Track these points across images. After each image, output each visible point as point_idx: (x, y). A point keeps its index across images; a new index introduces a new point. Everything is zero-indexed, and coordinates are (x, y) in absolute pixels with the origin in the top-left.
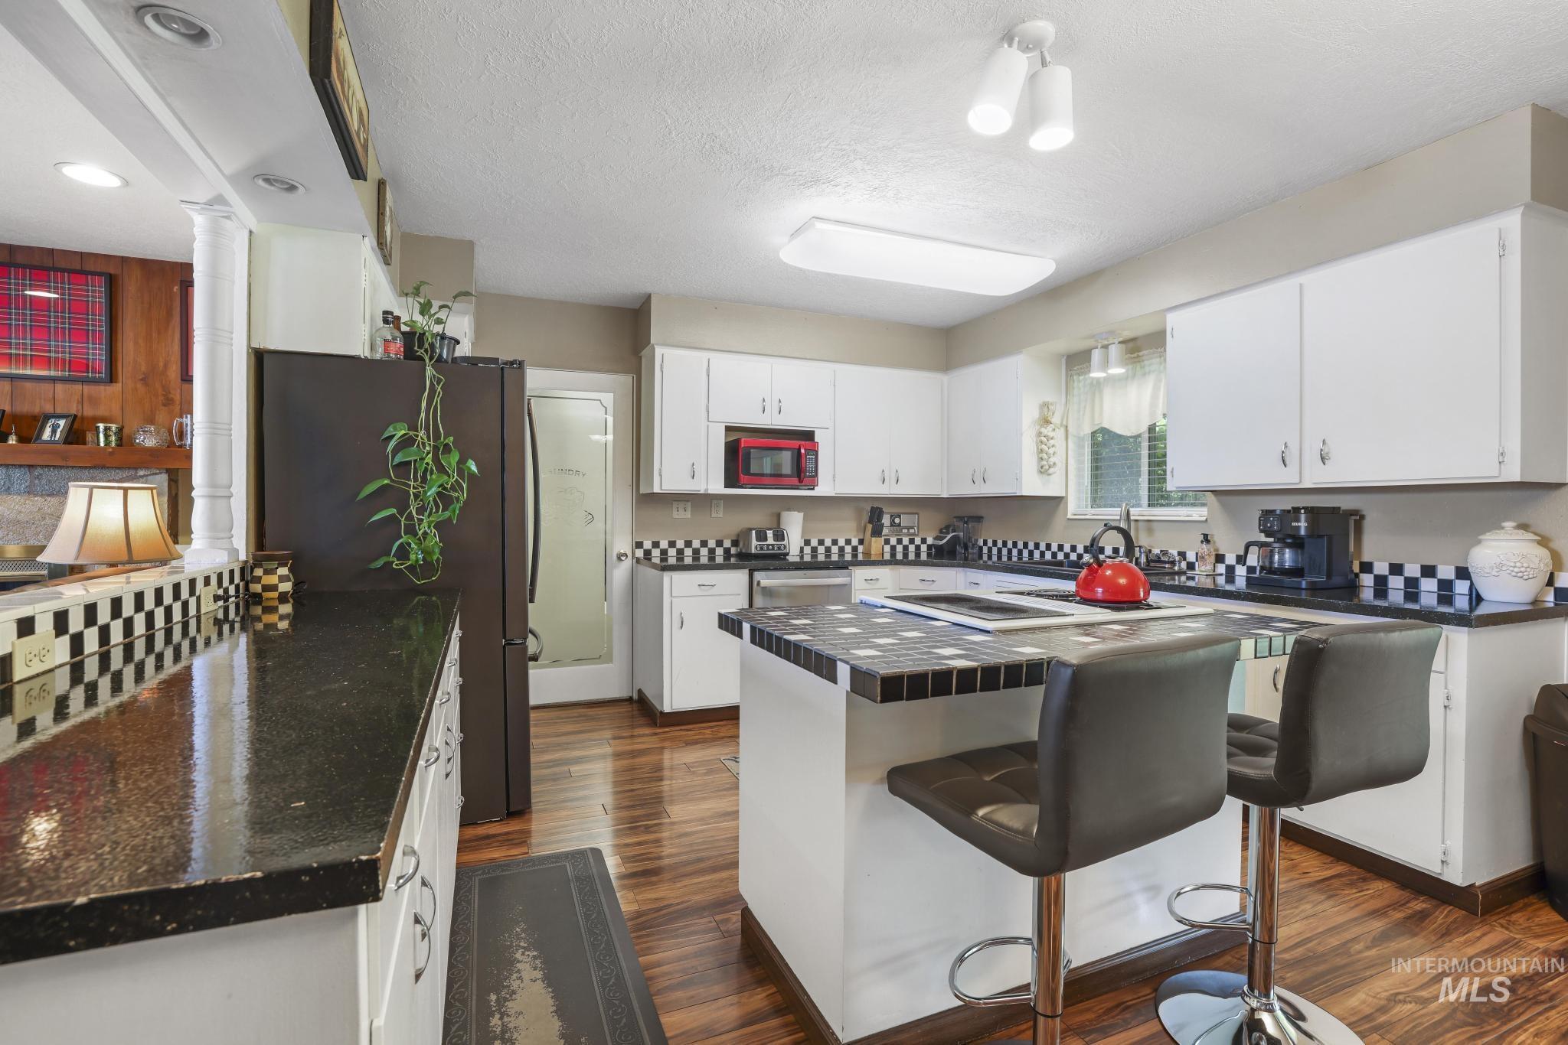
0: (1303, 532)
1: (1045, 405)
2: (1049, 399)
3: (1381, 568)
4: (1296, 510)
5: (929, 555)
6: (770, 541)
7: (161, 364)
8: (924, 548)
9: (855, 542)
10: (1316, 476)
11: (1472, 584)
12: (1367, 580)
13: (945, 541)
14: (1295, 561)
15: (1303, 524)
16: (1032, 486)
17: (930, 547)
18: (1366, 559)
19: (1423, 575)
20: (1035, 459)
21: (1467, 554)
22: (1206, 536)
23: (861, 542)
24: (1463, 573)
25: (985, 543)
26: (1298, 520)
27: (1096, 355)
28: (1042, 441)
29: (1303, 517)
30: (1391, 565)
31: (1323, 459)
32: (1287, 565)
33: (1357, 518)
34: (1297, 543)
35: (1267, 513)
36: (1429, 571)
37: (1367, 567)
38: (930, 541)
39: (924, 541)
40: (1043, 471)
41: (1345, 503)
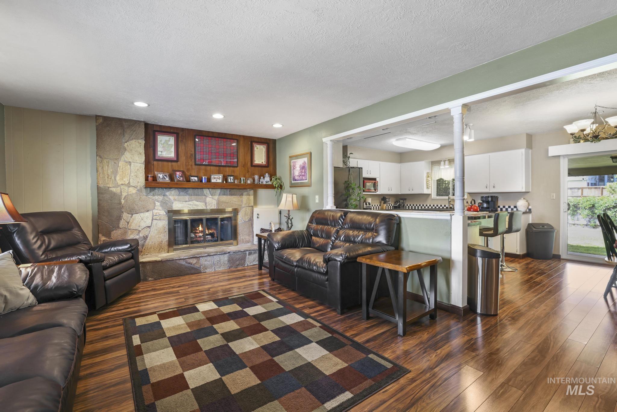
0: (490, 200)
1: (428, 173)
2: (428, 171)
3: (501, 207)
4: (489, 196)
5: (393, 208)
6: (368, 205)
7: (247, 162)
8: (392, 207)
9: (379, 206)
10: (492, 190)
11: (517, 208)
12: (499, 209)
13: (398, 205)
14: (487, 206)
15: (490, 199)
16: (426, 191)
17: (393, 206)
18: (499, 205)
19: (509, 208)
20: (426, 185)
21: (516, 203)
22: (467, 202)
23: (380, 205)
24: (515, 207)
25: (407, 205)
26: (489, 198)
27: (442, 163)
28: (427, 181)
29: (490, 198)
30: (503, 206)
31: (494, 187)
32: (485, 207)
33: (497, 198)
34: (488, 202)
35: (482, 197)
36: (509, 207)
37: (499, 207)
38: (393, 205)
39: (392, 205)
40: (428, 188)
41: (496, 195)
